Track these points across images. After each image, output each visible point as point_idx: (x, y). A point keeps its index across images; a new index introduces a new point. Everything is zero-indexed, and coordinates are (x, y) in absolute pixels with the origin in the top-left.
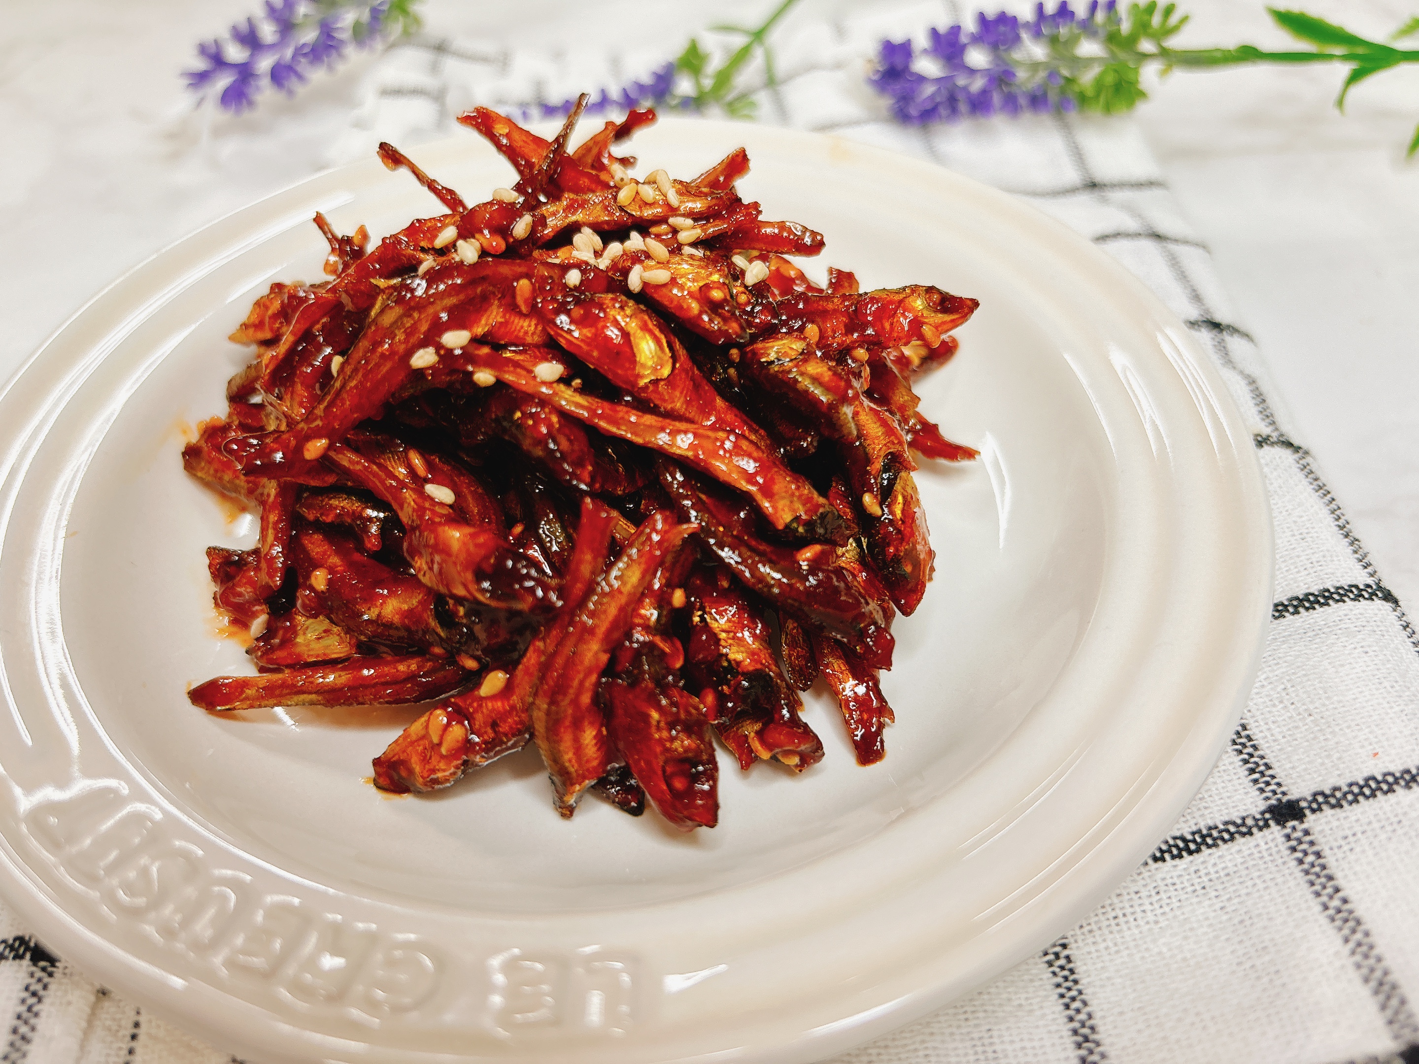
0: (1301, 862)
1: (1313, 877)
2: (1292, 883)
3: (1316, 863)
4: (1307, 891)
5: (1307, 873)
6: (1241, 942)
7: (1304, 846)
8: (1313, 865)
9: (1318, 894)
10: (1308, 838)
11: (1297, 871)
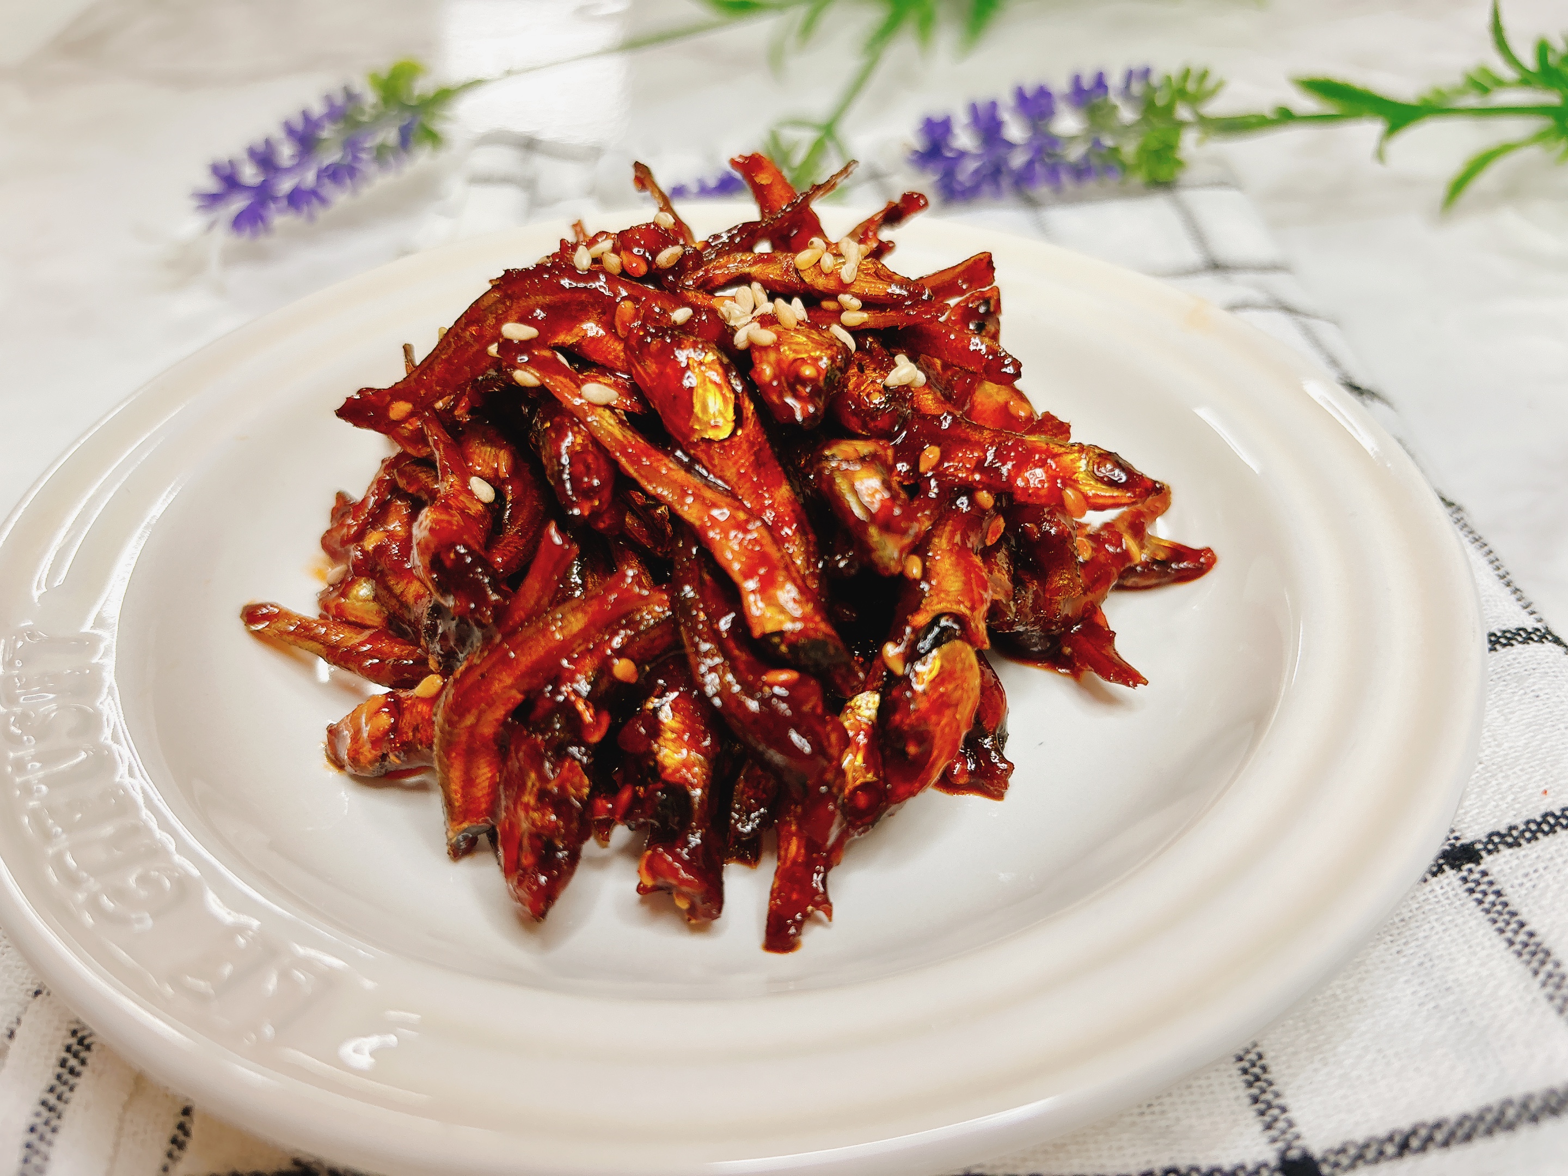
0: (1480, 902)
1: (1495, 915)
2: (1473, 923)
3: (1497, 902)
4: (1491, 930)
5: (1488, 911)
7: (1483, 887)
8: (1494, 904)
9: (1501, 931)
10: (1486, 879)
11: (1477, 911)
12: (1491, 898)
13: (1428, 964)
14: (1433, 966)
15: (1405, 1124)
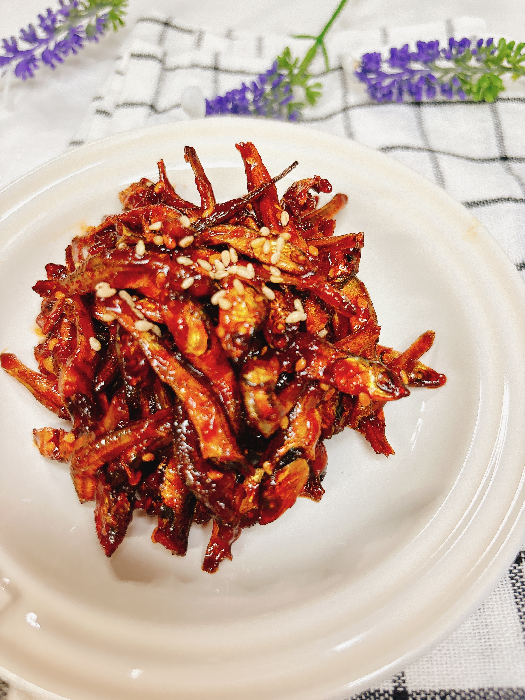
0: (514, 585)
1: (518, 594)
2: (507, 595)
3: (521, 587)
4: (513, 600)
5: (515, 591)
6: (476, 619)
7: (517, 578)
8: (519, 588)
9: (517, 603)
10: (520, 574)
11: (511, 589)
12: (519, 584)
13: (482, 611)
14: (484, 612)
15: (447, 689)
